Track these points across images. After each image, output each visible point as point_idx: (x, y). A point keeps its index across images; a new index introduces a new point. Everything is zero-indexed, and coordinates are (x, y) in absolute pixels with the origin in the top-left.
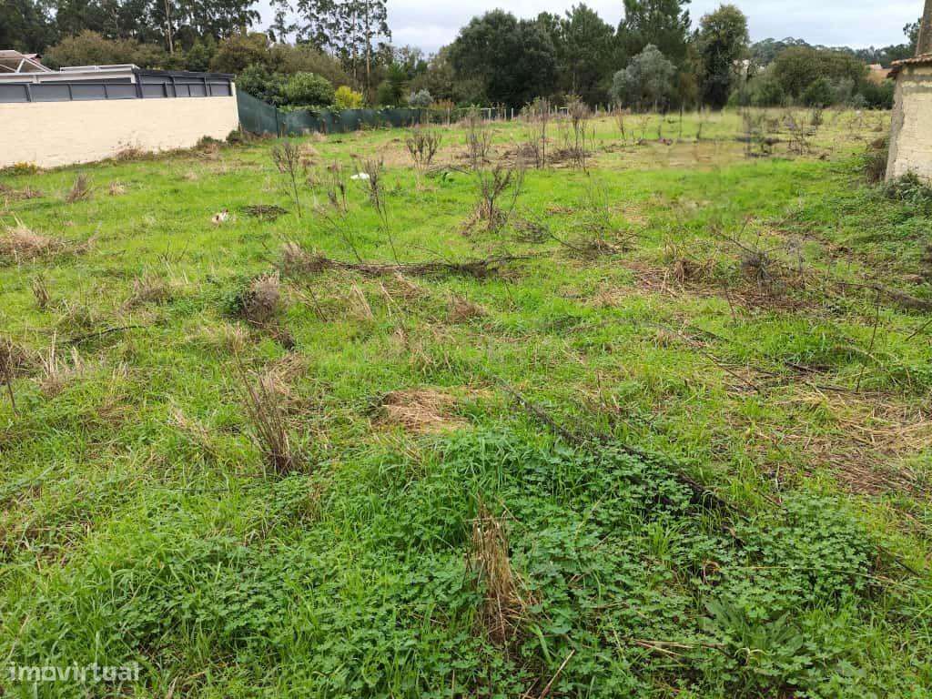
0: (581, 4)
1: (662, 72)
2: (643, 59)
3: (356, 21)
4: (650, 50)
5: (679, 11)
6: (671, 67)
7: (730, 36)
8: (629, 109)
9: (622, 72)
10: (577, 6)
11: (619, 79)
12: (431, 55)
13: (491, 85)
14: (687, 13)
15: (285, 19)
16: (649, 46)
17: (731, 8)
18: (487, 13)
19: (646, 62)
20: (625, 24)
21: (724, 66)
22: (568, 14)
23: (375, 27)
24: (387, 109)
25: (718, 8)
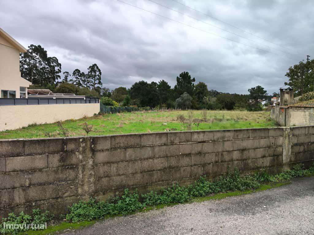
0: (163, 80)
1: (189, 99)
2: (184, 96)
3: (91, 80)
4: (185, 94)
5: (192, 83)
6: (191, 98)
7: (203, 90)
8: (180, 109)
9: (178, 99)
10: (162, 81)
11: (178, 101)
12: (112, 91)
13: (142, 101)
14: (194, 84)
15: (68, 78)
16: (185, 93)
17: (202, 83)
18: (140, 81)
19: (185, 97)
20: (177, 86)
21: (202, 98)
22: (159, 82)
23: (97, 82)
24: (126, 107)
25: (199, 83)
